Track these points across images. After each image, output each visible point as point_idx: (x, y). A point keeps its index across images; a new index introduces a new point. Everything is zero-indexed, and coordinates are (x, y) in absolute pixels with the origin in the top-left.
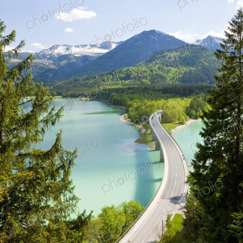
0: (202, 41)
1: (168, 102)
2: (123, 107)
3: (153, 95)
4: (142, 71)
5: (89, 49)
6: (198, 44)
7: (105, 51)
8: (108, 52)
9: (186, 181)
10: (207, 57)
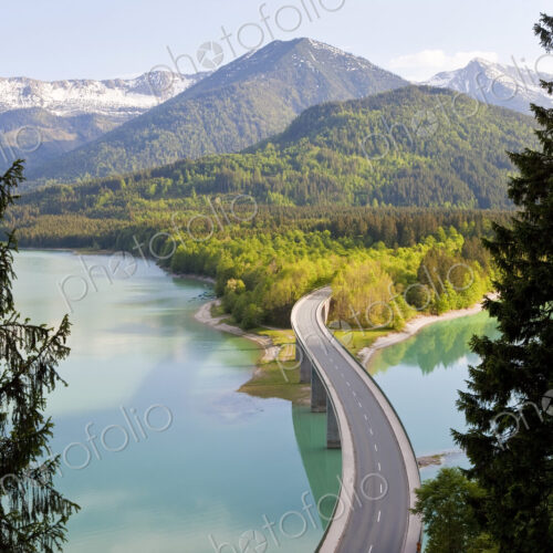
0: (452, 76)
1: (348, 262)
2: (209, 280)
3: (303, 242)
4: (268, 165)
5: (99, 92)
6: (442, 84)
7: (149, 102)
8: (160, 106)
9: (412, 506)
10: (469, 126)
